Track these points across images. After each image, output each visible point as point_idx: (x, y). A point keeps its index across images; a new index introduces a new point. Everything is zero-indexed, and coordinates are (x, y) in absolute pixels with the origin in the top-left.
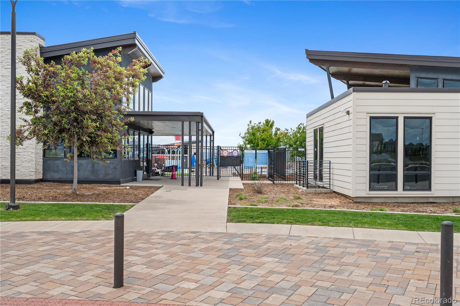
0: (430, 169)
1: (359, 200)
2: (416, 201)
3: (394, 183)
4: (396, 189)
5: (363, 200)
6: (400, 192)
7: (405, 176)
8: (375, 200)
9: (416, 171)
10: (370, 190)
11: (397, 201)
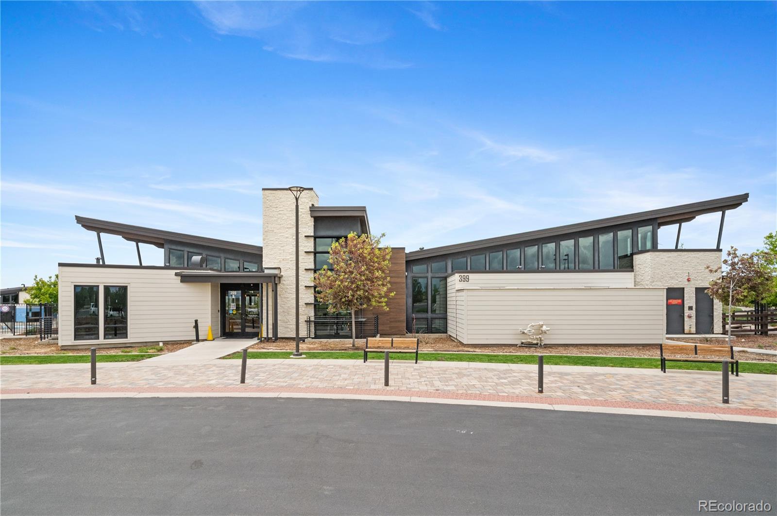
0: (126, 323)
1: (66, 348)
2: (115, 346)
3: (97, 335)
4: (98, 338)
5: (69, 348)
6: (101, 340)
7: (105, 329)
8: (80, 347)
9: (115, 324)
10: (75, 340)
11: (100, 347)
